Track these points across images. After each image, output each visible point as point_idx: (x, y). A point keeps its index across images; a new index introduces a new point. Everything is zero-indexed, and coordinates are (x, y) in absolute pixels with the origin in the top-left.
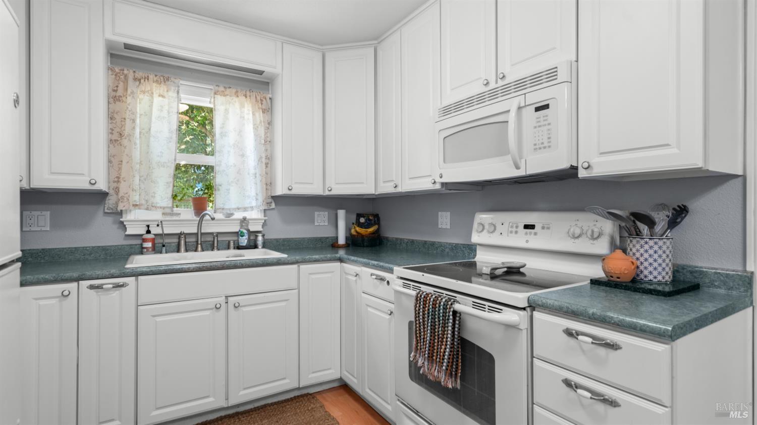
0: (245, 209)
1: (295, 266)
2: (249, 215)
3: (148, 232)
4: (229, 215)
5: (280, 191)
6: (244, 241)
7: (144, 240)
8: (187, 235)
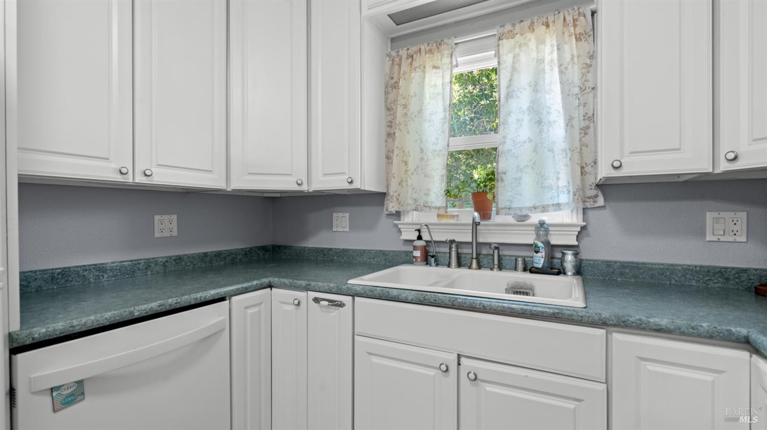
0: (544, 209)
2: (549, 218)
3: (420, 238)
4: (523, 218)
6: (540, 260)
7: (415, 248)
8: (459, 244)
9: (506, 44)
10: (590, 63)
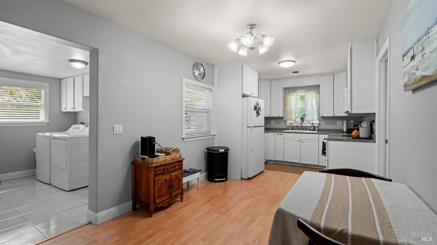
0: (313, 120)
1: (318, 135)
2: (314, 122)
3: (291, 125)
4: (309, 122)
6: (312, 129)
7: (290, 127)
8: (298, 126)
9: (307, 93)
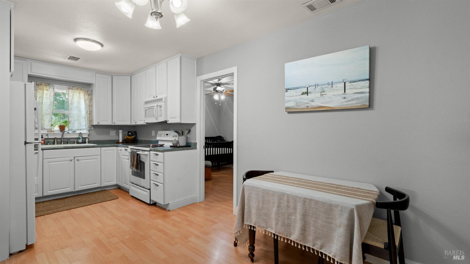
0: (81, 130)
2: (82, 132)
3: (42, 137)
4: (74, 132)
5: (95, 123)
6: (80, 141)
7: (42, 140)
8: (57, 139)
9: (70, 91)
10: (91, 99)
